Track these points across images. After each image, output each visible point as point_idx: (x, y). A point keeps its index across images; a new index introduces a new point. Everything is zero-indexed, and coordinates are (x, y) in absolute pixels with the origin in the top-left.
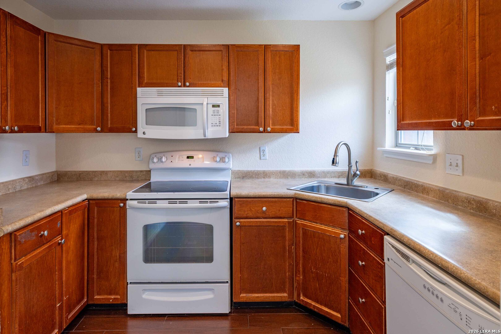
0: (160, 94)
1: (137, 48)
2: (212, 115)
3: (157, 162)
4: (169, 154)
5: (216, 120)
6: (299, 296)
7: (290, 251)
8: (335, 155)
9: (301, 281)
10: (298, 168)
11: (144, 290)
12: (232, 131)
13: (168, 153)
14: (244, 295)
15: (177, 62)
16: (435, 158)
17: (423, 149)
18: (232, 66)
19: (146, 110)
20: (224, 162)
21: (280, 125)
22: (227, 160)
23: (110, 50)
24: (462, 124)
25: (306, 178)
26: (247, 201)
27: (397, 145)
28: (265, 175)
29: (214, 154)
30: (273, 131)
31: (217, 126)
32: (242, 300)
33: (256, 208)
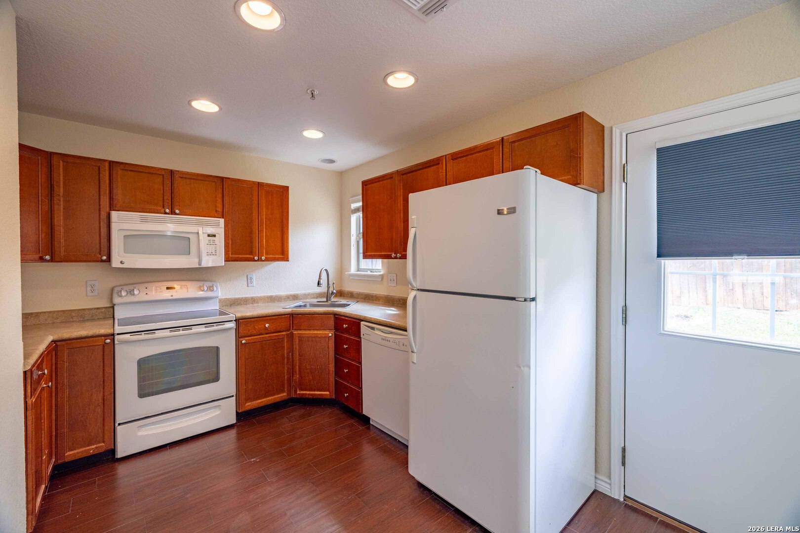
0: (144, 220)
1: (107, 164)
2: (208, 244)
3: (126, 296)
4: (142, 287)
5: (211, 249)
6: (296, 391)
7: (288, 358)
8: (320, 278)
9: (297, 381)
10: (283, 293)
11: (138, 427)
12: (227, 260)
13: (140, 285)
14: (249, 404)
15: (162, 187)
16: (382, 276)
17: (376, 272)
18: (226, 198)
19: (124, 236)
20: (213, 290)
21: (273, 255)
22: (215, 289)
23: (63, 161)
24: (396, 256)
25: (290, 300)
26: (251, 321)
27: (358, 271)
28: (253, 301)
29: (200, 284)
30: (267, 260)
31: (213, 255)
32: (247, 408)
33: (259, 326)
